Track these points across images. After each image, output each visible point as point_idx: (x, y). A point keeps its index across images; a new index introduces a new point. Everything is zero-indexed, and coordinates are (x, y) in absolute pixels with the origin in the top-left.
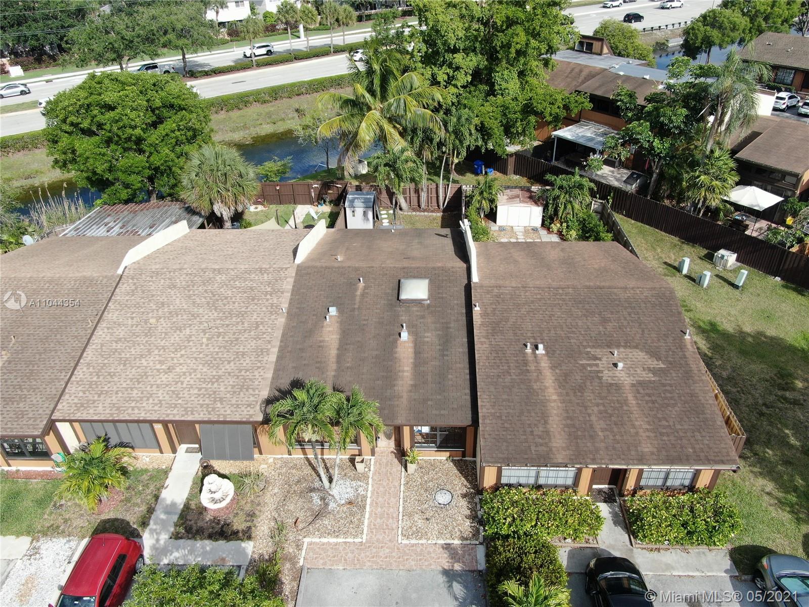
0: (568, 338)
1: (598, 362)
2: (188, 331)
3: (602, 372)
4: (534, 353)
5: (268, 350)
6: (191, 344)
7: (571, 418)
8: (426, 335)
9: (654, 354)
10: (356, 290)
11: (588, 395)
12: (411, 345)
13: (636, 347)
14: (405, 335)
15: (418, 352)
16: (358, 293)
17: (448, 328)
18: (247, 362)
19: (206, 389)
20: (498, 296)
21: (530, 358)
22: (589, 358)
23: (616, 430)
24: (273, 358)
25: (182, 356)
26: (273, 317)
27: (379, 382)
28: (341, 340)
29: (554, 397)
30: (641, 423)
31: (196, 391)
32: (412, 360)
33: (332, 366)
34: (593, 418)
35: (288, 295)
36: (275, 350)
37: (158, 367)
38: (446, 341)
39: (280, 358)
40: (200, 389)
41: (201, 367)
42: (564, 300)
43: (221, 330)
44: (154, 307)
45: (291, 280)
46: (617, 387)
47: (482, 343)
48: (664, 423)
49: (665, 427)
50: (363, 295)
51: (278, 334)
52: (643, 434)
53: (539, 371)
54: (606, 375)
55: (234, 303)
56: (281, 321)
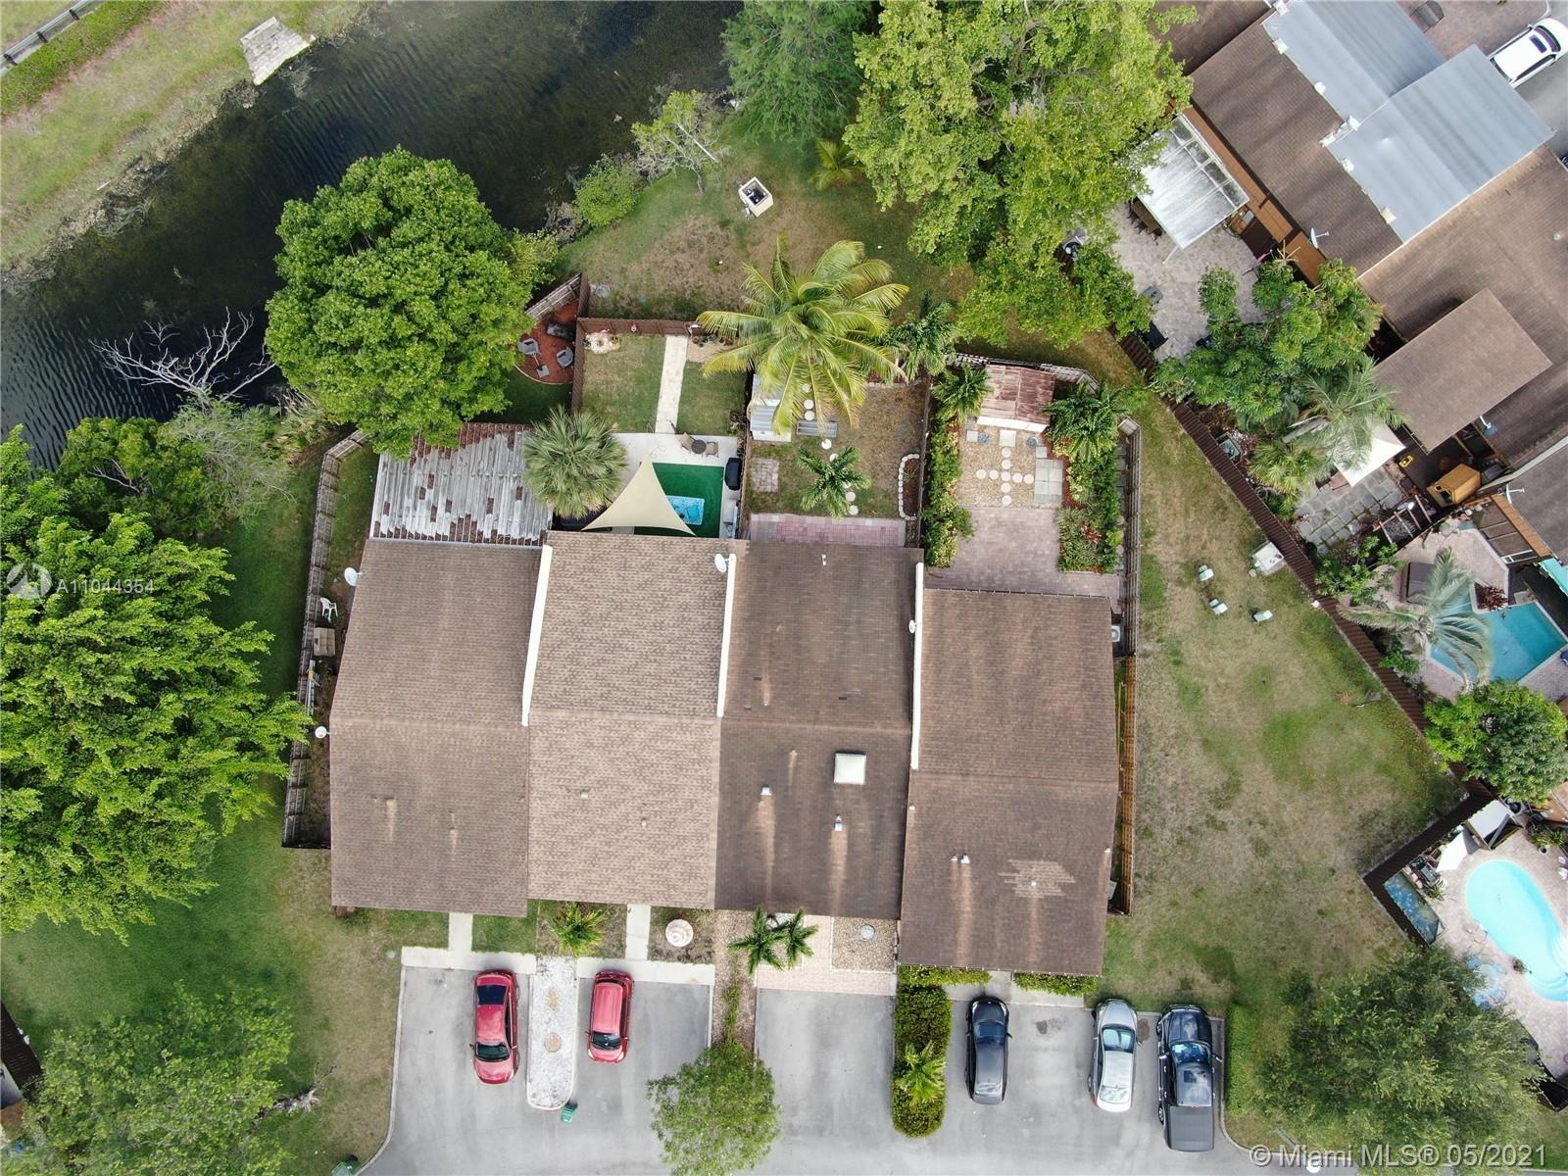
0: (995, 846)
1: (1016, 874)
2: (622, 808)
3: (1015, 885)
4: (959, 862)
5: (707, 835)
6: (630, 823)
7: (977, 929)
8: (861, 824)
9: (1070, 869)
10: (788, 760)
11: (999, 908)
12: (845, 836)
13: (1055, 860)
14: (839, 828)
15: (851, 845)
16: (791, 765)
17: (881, 817)
18: (689, 847)
19: (658, 876)
20: (935, 792)
21: (955, 867)
22: (1009, 871)
23: (1012, 941)
24: (714, 844)
25: (626, 838)
26: (706, 794)
27: (814, 876)
28: (776, 827)
29: (968, 909)
30: (1035, 937)
31: (649, 877)
32: (845, 853)
33: (770, 856)
34: (997, 930)
35: (717, 765)
36: (715, 835)
37: (606, 848)
38: (878, 833)
39: (720, 845)
40: (652, 876)
41: (647, 851)
42: (1001, 799)
43: (657, 809)
44: (578, 773)
45: (718, 744)
46: (1024, 901)
47: (913, 850)
48: (1055, 937)
49: (1054, 941)
50: (797, 768)
51: (714, 815)
52: (1034, 946)
53: (960, 882)
54: (1019, 890)
55: (662, 772)
56: (715, 800)
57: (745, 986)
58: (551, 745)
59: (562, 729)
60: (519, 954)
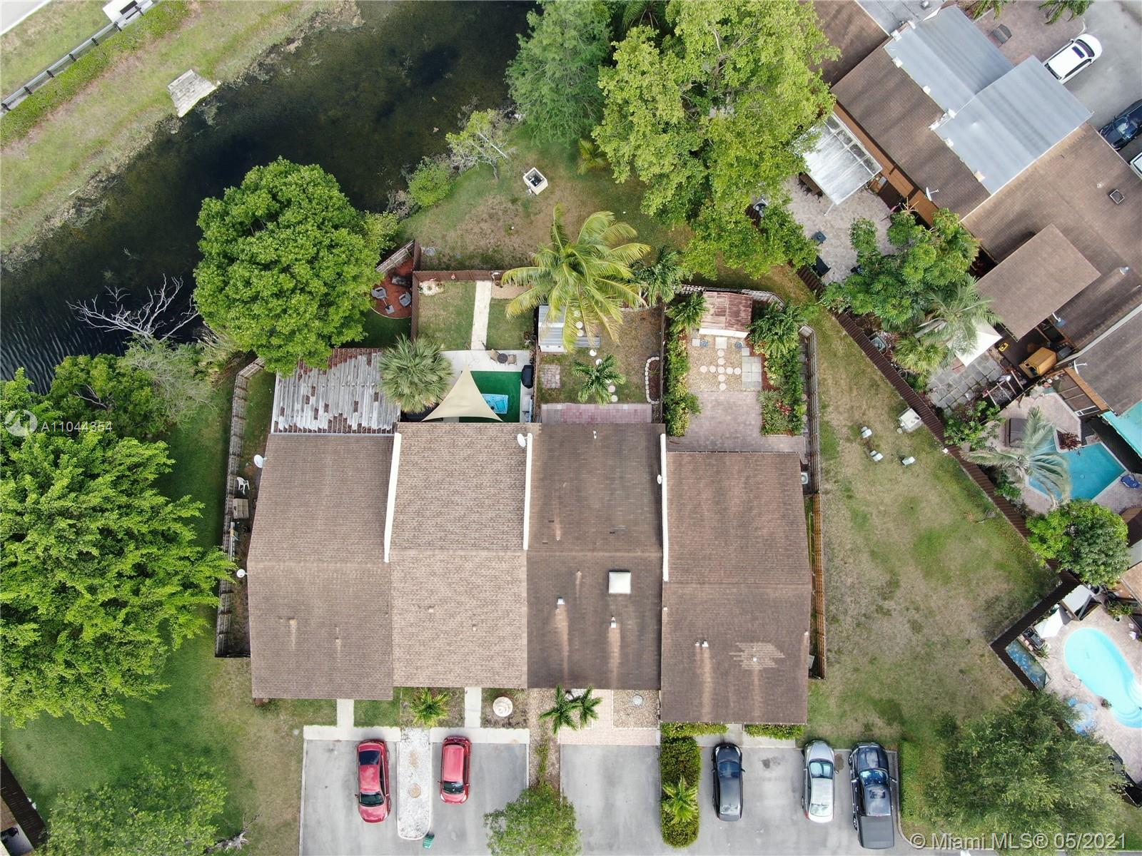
0: (726, 634)
1: (742, 653)
2: (458, 618)
3: (742, 661)
4: (701, 646)
5: (520, 635)
6: (465, 629)
7: (716, 694)
8: (629, 622)
9: (780, 647)
10: (575, 579)
11: (731, 678)
12: (618, 631)
13: (769, 642)
14: (614, 625)
15: (623, 637)
16: (578, 582)
17: (644, 616)
18: (508, 645)
19: (486, 666)
20: (681, 597)
21: (698, 650)
22: (736, 651)
23: (742, 702)
24: (525, 641)
25: (462, 639)
26: (518, 605)
27: (598, 661)
28: (569, 627)
29: (709, 680)
30: (757, 697)
31: (480, 667)
32: (619, 644)
33: (566, 648)
34: (730, 694)
35: (525, 584)
36: (525, 635)
37: (448, 648)
38: (642, 628)
39: (530, 642)
40: (482, 666)
41: (477, 648)
42: (728, 600)
43: (483, 618)
44: (426, 594)
45: (525, 569)
46: (749, 673)
47: (667, 639)
48: (772, 697)
49: (771, 700)
50: (582, 584)
51: (525, 621)
52: (757, 705)
53: (702, 661)
54: (745, 665)
55: (485, 591)
56: (524, 609)
57: (551, 743)
58: (405, 574)
59: (413, 563)
60: (388, 727)
